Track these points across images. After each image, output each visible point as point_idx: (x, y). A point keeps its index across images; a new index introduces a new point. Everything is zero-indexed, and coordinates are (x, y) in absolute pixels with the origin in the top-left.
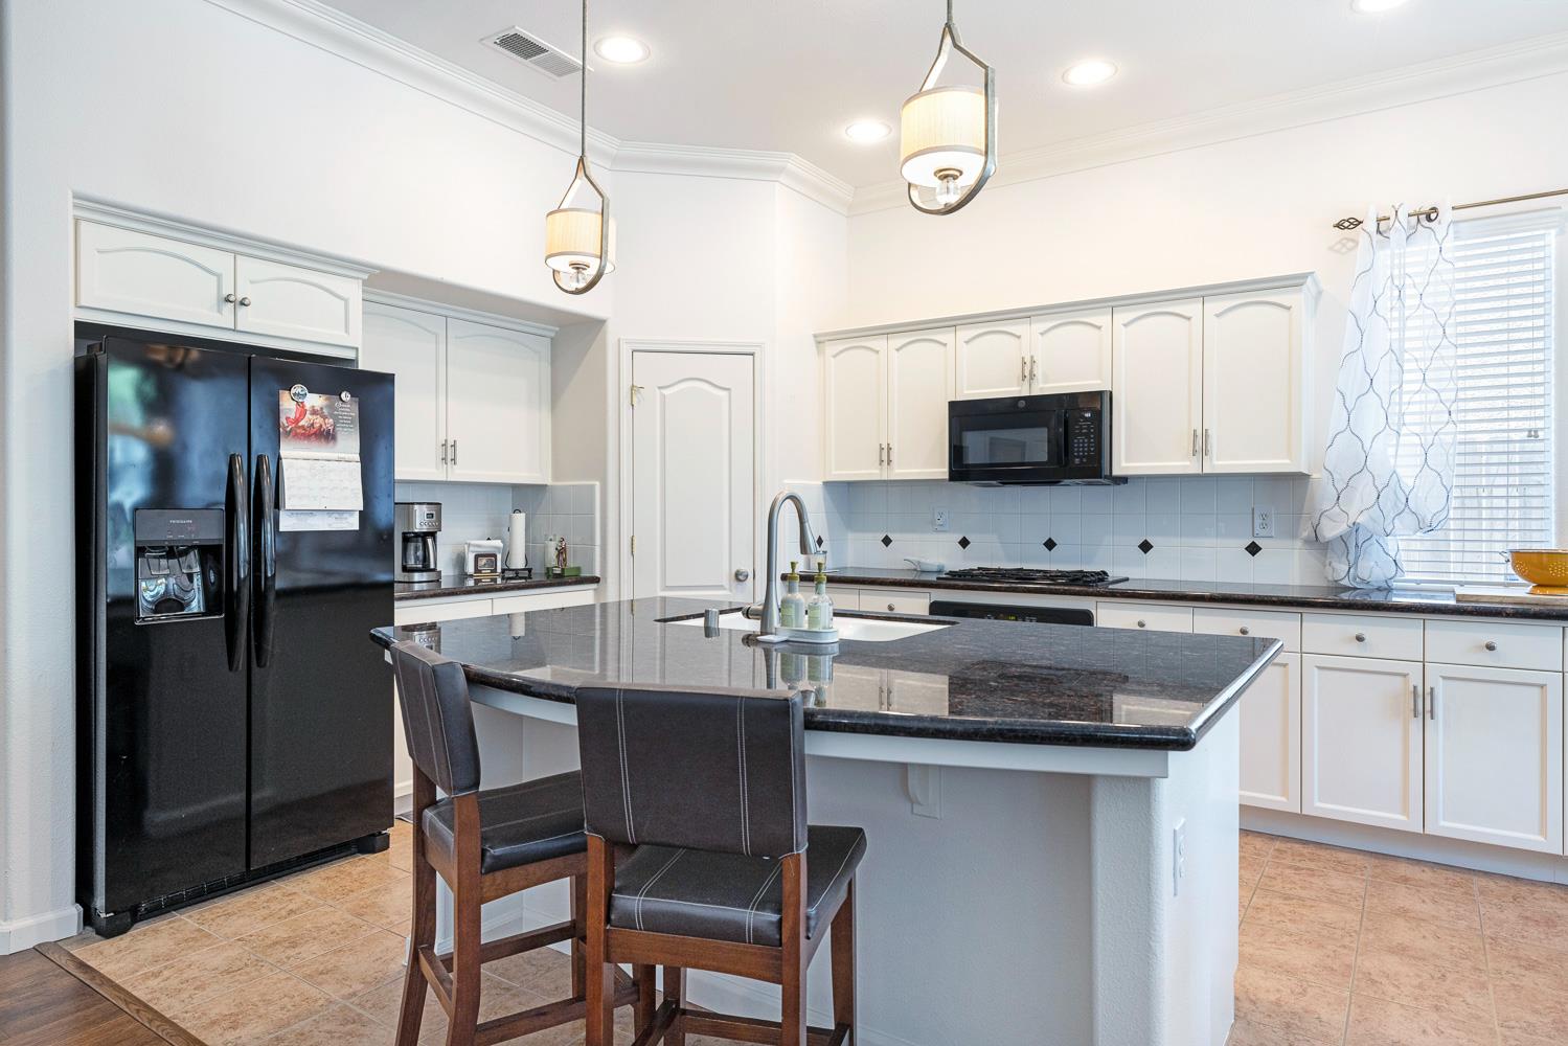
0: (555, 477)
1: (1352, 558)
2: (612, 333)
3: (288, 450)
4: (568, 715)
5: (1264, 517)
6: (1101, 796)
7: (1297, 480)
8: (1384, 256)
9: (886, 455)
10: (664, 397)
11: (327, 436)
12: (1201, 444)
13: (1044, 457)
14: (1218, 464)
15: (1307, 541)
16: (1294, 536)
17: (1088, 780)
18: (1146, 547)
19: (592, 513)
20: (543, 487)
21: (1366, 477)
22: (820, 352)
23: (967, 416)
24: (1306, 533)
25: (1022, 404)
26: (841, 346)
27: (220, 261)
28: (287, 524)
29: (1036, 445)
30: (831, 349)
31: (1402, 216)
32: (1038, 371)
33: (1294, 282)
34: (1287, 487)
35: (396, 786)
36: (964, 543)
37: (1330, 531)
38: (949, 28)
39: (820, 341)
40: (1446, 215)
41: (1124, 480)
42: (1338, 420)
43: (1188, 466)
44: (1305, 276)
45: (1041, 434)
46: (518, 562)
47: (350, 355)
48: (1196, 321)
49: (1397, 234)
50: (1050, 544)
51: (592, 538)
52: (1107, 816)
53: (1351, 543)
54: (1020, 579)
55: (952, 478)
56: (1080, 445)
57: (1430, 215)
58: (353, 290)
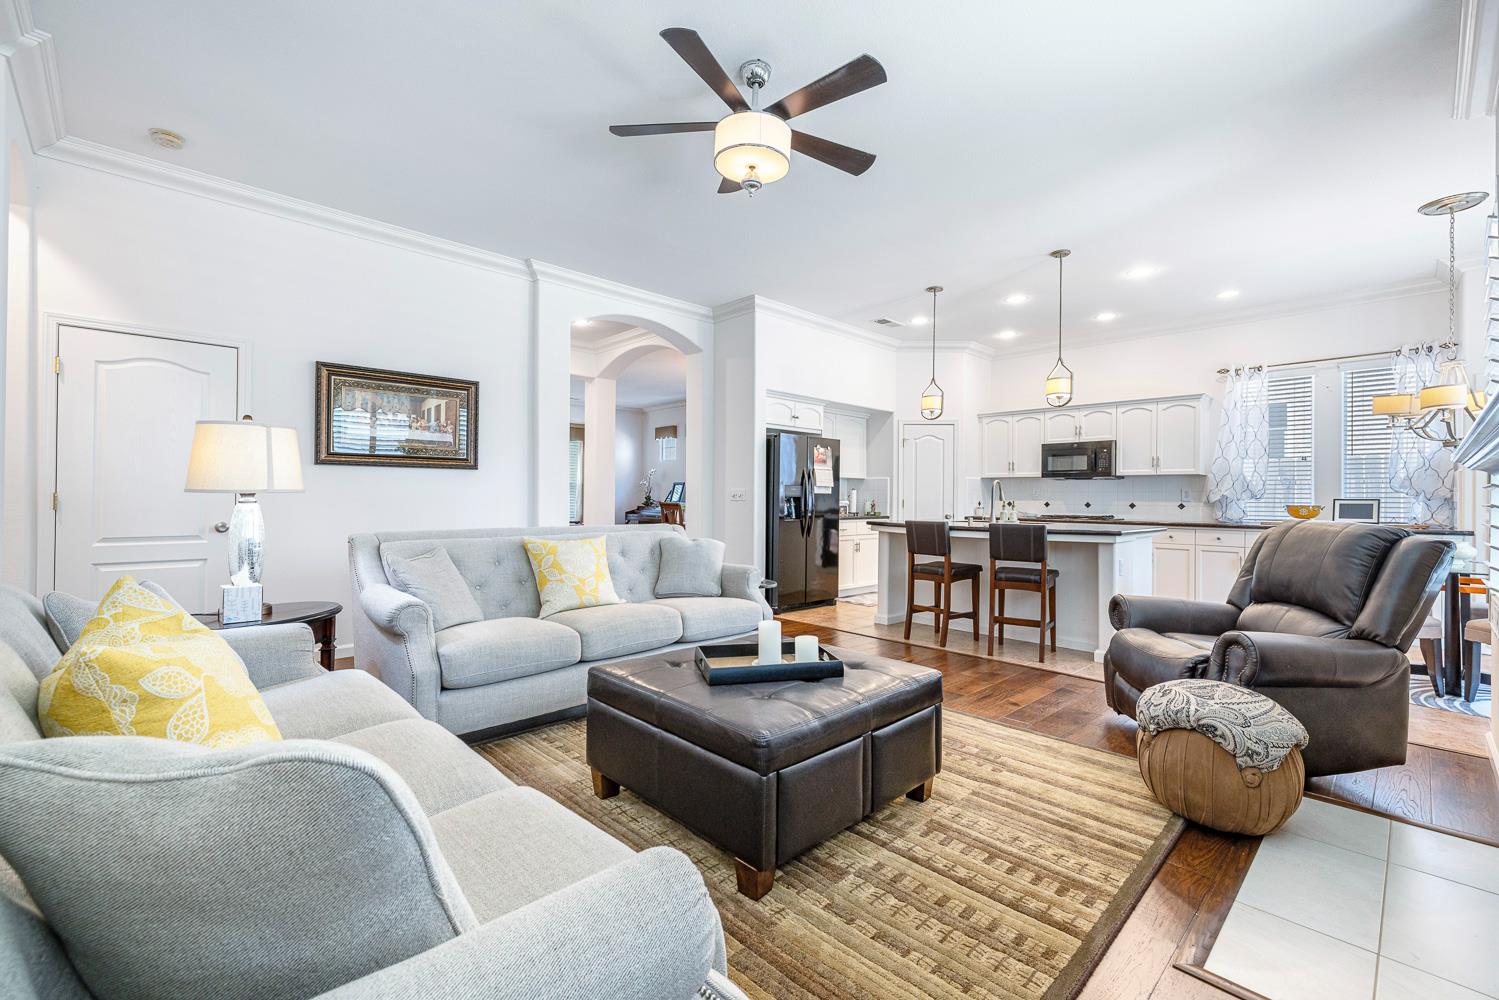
0: (868, 474)
1: (1224, 509)
2: (896, 418)
3: (816, 467)
4: (986, 535)
5: (1186, 493)
6: (1101, 548)
7: (1202, 478)
8: (1239, 385)
9: (1012, 466)
10: (916, 444)
11: (824, 462)
12: (1155, 463)
13: (1086, 468)
14: (1163, 470)
15: (1205, 503)
16: (1200, 501)
17: (1097, 544)
18: (1132, 506)
19: (886, 490)
20: (862, 480)
21: (1229, 477)
22: (980, 422)
23: (1051, 451)
24: (1204, 499)
25: (1076, 445)
26: (988, 420)
27: (790, 404)
28: (817, 491)
29: (1081, 463)
30: (985, 421)
31: (1246, 369)
32: (1082, 432)
33: (1198, 397)
34: (1196, 481)
35: (839, 586)
36: (1047, 505)
37: (1214, 498)
38: (1060, 359)
39: (980, 417)
40: (1265, 369)
41: (1123, 477)
42: (1217, 453)
43: (1151, 471)
44: (1201, 395)
45: (1085, 459)
46: (854, 510)
47: (819, 432)
48: (1154, 411)
49: (1244, 375)
50: (1088, 505)
51: (886, 499)
52: (1102, 553)
53: (1224, 502)
54: (1073, 519)
55: (1043, 476)
56: (1101, 463)
57: (1259, 369)
58: (821, 409)
